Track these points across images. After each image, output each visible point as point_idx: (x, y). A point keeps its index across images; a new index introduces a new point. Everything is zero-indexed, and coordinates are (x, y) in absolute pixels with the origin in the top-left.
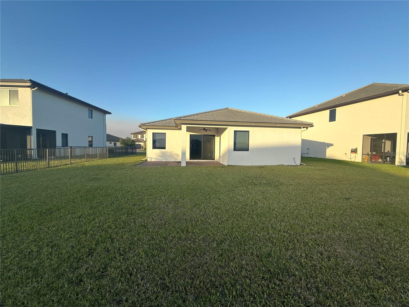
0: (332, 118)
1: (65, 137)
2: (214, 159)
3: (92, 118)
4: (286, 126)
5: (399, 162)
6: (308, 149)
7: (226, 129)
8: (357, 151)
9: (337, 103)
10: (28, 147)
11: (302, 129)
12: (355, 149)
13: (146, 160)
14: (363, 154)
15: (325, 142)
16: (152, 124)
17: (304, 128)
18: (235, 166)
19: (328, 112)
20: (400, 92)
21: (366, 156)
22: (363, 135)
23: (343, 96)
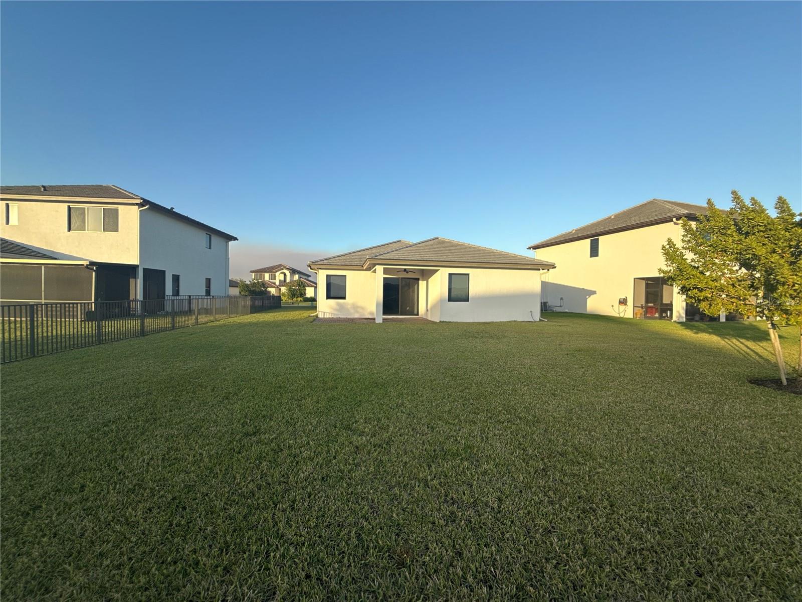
0: (594, 252)
1: (176, 279)
2: (418, 315)
3: (210, 248)
4: (519, 267)
5: (677, 317)
6: (561, 299)
7: (437, 270)
8: (626, 302)
9: (600, 230)
10: (132, 297)
11: (542, 271)
12: (624, 299)
13: (317, 316)
14: (635, 305)
15: (585, 288)
16: (325, 261)
17: (543, 269)
18: (450, 322)
19: (587, 242)
20: (674, 220)
21: (639, 309)
22: (635, 279)
23: (611, 218)
